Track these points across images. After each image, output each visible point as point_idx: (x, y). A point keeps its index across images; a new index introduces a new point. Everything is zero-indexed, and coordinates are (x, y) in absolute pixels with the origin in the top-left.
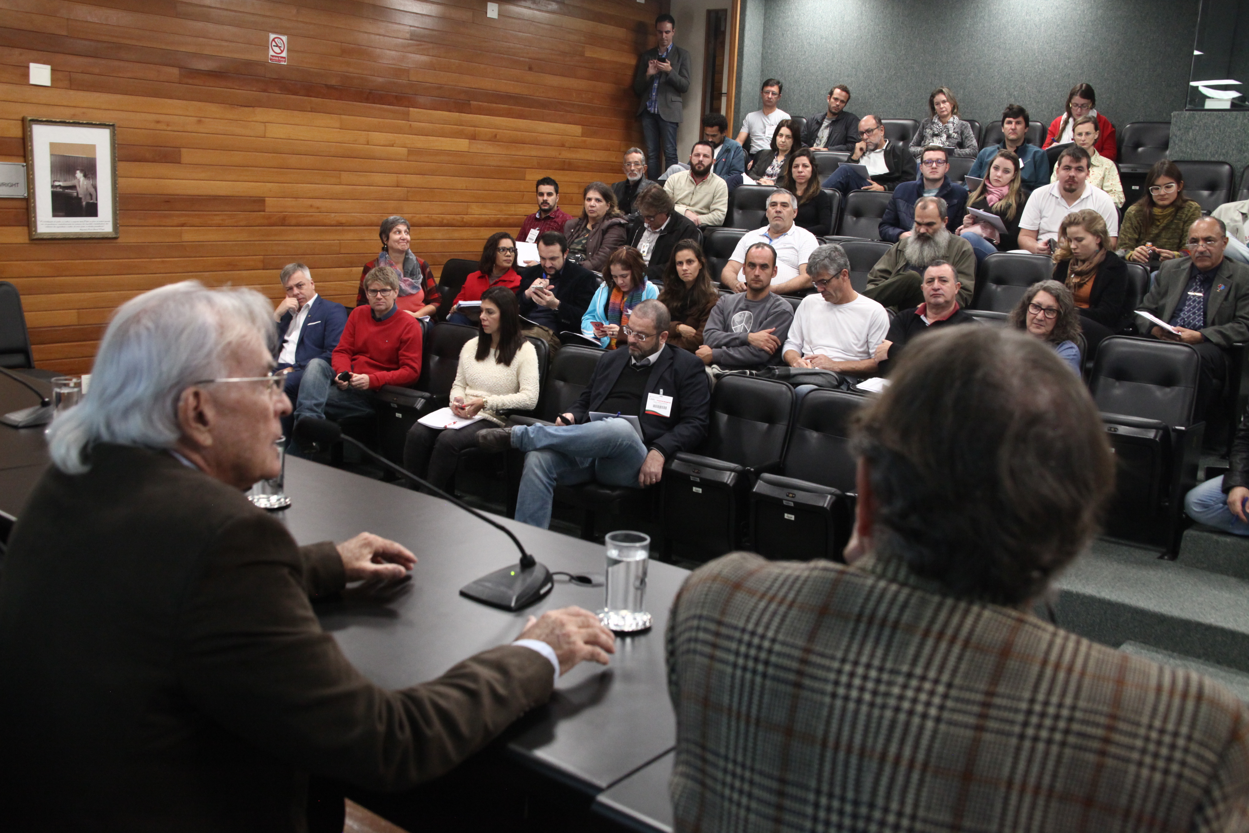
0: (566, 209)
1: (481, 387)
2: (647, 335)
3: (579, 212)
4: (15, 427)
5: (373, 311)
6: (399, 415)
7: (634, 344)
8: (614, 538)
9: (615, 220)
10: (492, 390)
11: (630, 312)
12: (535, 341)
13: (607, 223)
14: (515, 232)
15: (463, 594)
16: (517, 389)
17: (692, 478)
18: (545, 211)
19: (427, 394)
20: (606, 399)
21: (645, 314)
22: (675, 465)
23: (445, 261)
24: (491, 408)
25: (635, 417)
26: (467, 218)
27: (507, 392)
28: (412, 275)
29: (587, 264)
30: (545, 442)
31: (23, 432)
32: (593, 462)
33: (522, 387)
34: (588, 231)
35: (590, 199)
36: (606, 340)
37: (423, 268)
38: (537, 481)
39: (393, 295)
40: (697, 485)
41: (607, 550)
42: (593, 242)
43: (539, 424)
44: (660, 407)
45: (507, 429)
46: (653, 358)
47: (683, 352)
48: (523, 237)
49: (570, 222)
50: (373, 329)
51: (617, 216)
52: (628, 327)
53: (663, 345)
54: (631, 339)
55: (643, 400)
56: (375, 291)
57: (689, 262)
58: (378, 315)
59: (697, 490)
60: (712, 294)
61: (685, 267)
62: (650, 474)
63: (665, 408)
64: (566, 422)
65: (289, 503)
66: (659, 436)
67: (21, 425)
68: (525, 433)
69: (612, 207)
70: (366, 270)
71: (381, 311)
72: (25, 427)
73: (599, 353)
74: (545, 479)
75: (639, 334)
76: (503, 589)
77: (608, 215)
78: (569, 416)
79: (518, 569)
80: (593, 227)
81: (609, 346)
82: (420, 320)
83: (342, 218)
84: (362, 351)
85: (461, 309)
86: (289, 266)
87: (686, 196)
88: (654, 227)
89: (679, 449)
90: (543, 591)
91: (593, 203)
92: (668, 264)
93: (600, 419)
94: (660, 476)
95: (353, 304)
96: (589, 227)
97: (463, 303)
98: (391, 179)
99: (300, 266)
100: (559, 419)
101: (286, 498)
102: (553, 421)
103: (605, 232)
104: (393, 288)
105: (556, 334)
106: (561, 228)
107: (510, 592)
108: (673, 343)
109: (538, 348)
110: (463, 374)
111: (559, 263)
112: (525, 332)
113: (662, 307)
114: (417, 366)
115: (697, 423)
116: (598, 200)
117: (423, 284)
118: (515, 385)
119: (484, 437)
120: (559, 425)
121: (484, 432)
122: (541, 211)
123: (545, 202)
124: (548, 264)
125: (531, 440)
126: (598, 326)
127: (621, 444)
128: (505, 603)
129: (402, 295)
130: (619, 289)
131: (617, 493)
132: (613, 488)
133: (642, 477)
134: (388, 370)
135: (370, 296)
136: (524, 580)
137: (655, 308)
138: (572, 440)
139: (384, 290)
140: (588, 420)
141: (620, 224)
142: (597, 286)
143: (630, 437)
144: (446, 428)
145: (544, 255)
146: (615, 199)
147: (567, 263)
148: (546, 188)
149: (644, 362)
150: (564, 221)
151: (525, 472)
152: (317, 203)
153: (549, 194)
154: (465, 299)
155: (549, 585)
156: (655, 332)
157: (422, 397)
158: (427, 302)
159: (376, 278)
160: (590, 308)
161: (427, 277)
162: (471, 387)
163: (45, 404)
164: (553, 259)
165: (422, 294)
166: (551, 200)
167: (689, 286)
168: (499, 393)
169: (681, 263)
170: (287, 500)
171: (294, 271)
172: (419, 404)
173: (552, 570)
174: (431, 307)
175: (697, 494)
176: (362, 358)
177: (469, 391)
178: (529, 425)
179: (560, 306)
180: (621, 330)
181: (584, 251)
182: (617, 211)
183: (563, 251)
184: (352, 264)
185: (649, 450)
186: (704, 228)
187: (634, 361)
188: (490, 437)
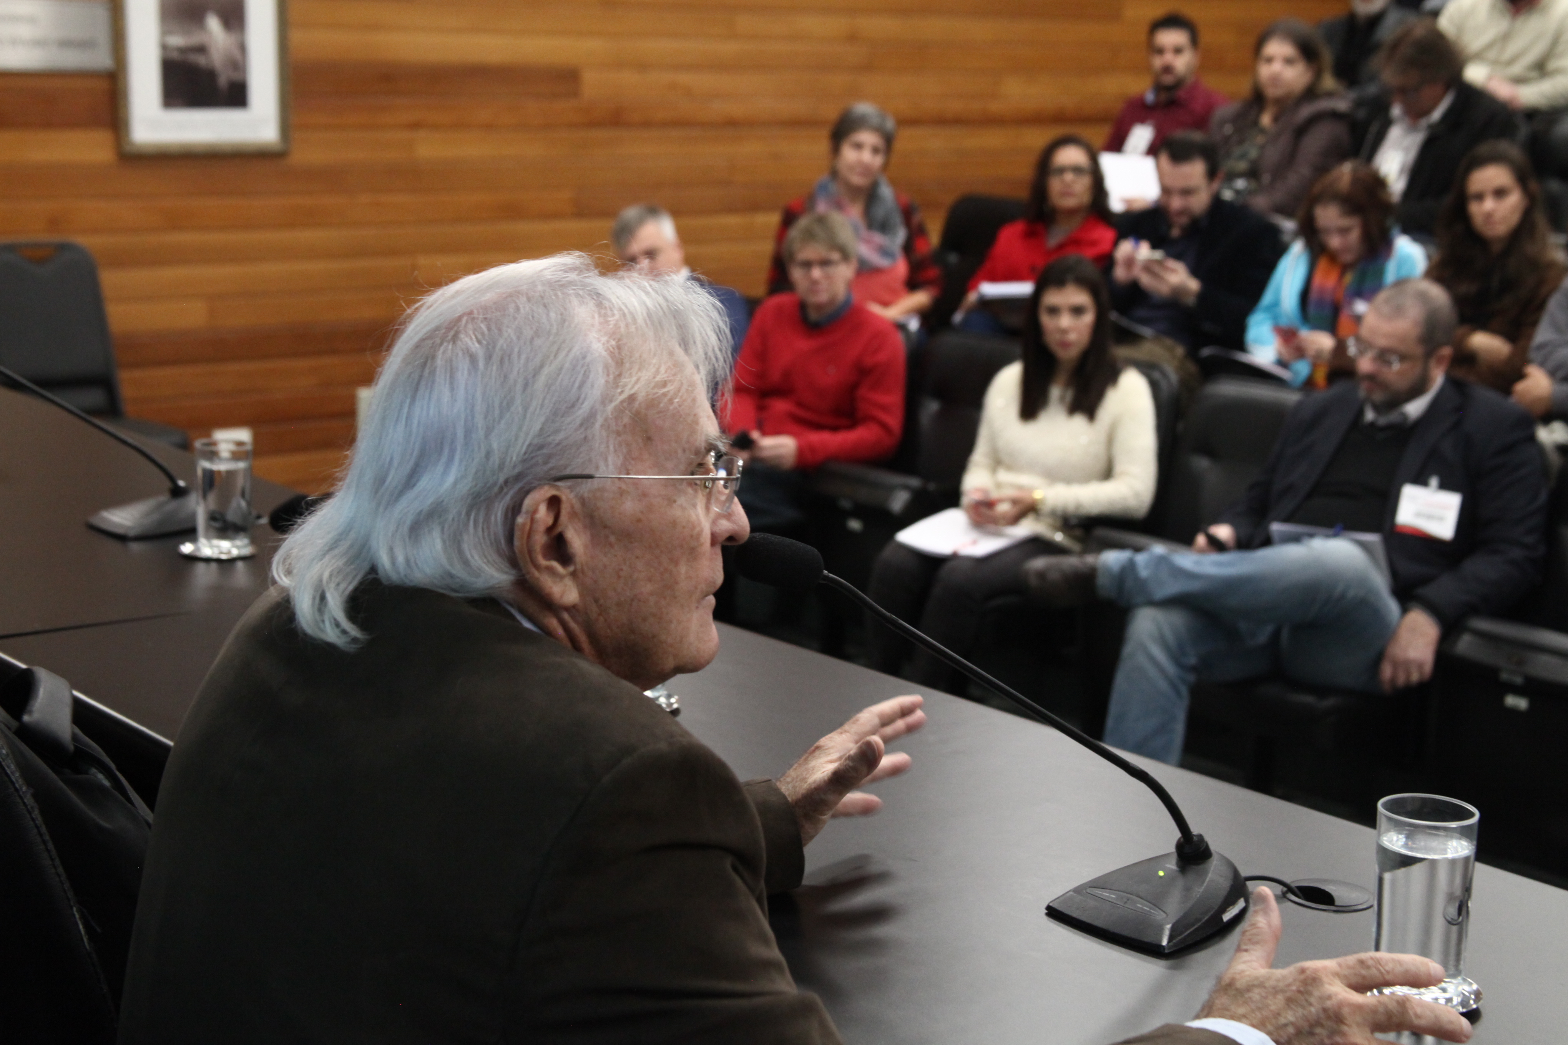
0: (1213, 83)
1: (1031, 466)
2: (1403, 358)
3: (1244, 88)
4: (121, 538)
5: (802, 306)
6: (855, 525)
7: (1371, 378)
8: (1393, 807)
9: (1324, 105)
10: (1053, 475)
11: (1361, 307)
12: (1147, 369)
13: (1307, 111)
14: (1099, 134)
15: (1053, 913)
16: (1107, 473)
17: (1504, 676)
18: (1169, 89)
19: (915, 482)
20: (1309, 496)
21: (1398, 311)
22: (1465, 645)
23: (949, 199)
24: (1053, 513)
25: (1372, 538)
26: (995, 107)
27: (1085, 478)
28: (884, 227)
29: (1260, 202)
30: (1172, 588)
31: (135, 547)
32: (1276, 635)
33: (1119, 467)
34: (1262, 131)
35: (1270, 60)
36: (1302, 369)
37: (908, 213)
38: (1152, 672)
39: (844, 273)
40: (1518, 691)
41: (1379, 835)
42: (1273, 154)
43: (1159, 549)
44: (1430, 517)
45: (1090, 559)
46: (1415, 408)
47: (1485, 395)
48: (1116, 145)
49: (1225, 110)
50: (803, 344)
51: (1330, 95)
52: (1359, 340)
53: (1438, 379)
54: (1365, 365)
55: (1391, 502)
56: (808, 265)
57: (1500, 193)
58: (813, 316)
59: (1517, 702)
60: (1552, 265)
61: (1489, 204)
62: (1407, 664)
63: (1441, 519)
64: (1216, 545)
65: (675, 706)
66: (1426, 581)
67: (132, 533)
68: (1130, 568)
69: (1318, 75)
70: (789, 219)
71: (819, 307)
72: (141, 538)
73: (1291, 398)
74: (1170, 668)
75: (1383, 356)
76: (1142, 906)
77: (1310, 93)
78: (1223, 532)
79: (1172, 865)
80: (1276, 119)
81: (1309, 384)
82: (901, 327)
83: (735, 109)
84: (781, 391)
85: (988, 304)
86: (631, 213)
87: (1490, 46)
88: (1415, 114)
89: (1474, 610)
90: (1227, 917)
91: (1277, 67)
92: (1448, 200)
93: (1296, 539)
94: (1428, 668)
95: (759, 289)
96: (1266, 119)
97: (991, 289)
98: (834, 25)
99: (653, 211)
100: (1201, 540)
101: (669, 696)
102: (1187, 541)
103: (1301, 131)
104: (846, 256)
105: (1192, 354)
106: (1201, 122)
107: (1159, 916)
108: (1460, 373)
109: (1155, 387)
110: (993, 440)
111: (1200, 202)
112: (1122, 352)
113: (1438, 294)
114: (894, 421)
115: (1517, 553)
116: (1288, 61)
117: (908, 248)
118: (1101, 465)
119: (1041, 575)
120: (1202, 551)
121: (1039, 563)
122: (1159, 88)
123: (1168, 69)
124: (1176, 203)
125: (1142, 585)
126: (1287, 335)
127: (1342, 596)
128: (1148, 938)
129: (865, 270)
130: (1332, 257)
131: (1329, 702)
132: (1322, 690)
133: (1387, 671)
134: (834, 429)
135: (797, 274)
136: (1187, 889)
137: (1423, 297)
138: (1232, 585)
139: (825, 263)
140: (1267, 542)
141: (1335, 115)
142: (1280, 250)
143: (1362, 581)
144: (955, 556)
145: (1170, 182)
146: (1327, 56)
147: (1217, 202)
148: (1170, 38)
149: (1392, 417)
150: (1209, 108)
151: (1128, 649)
152: (685, 78)
153: (1178, 51)
154: (995, 278)
155: (1241, 904)
156: (1419, 350)
157: (906, 487)
158: (912, 284)
159: (809, 236)
160: (1268, 298)
161: (916, 233)
162: (1010, 468)
163: (177, 493)
164: (1187, 192)
165: (901, 268)
166: (1182, 63)
167: (1496, 248)
168: (1068, 480)
169: (1480, 197)
170: (673, 700)
171: (641, 221)
172: (899, 501)
173: (1244, 872)
174: (921, 298)
175: (1514, 712)
176: (780, 406)
177: (1004, 476)
178: (1138, 549)
179: (1202, 296)
180: (1340, 348)
181: (1253, 173)
182: (1329, 82)
183: (1212, 174)
184: (754, 207)
185: (1405, 610)
186: (1532, 114)
187: (1370, 415)
188: (1054, 576)
